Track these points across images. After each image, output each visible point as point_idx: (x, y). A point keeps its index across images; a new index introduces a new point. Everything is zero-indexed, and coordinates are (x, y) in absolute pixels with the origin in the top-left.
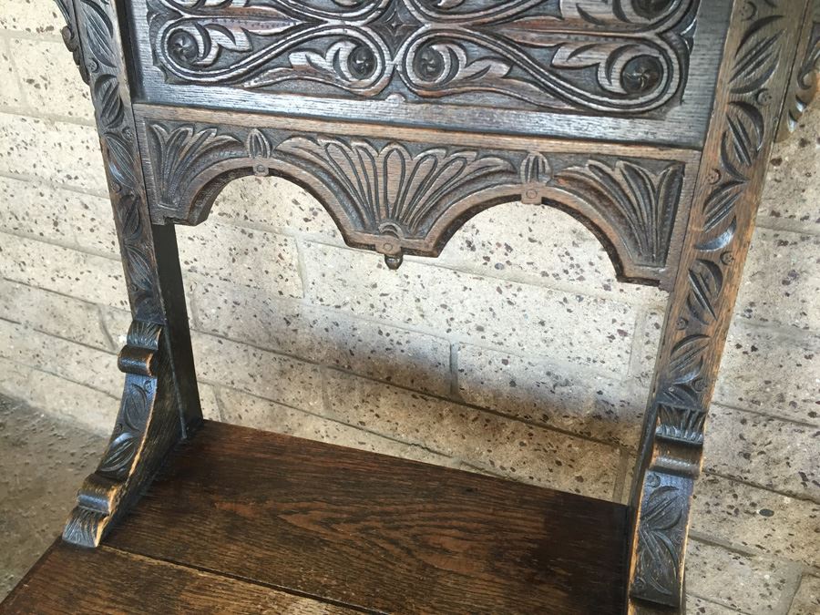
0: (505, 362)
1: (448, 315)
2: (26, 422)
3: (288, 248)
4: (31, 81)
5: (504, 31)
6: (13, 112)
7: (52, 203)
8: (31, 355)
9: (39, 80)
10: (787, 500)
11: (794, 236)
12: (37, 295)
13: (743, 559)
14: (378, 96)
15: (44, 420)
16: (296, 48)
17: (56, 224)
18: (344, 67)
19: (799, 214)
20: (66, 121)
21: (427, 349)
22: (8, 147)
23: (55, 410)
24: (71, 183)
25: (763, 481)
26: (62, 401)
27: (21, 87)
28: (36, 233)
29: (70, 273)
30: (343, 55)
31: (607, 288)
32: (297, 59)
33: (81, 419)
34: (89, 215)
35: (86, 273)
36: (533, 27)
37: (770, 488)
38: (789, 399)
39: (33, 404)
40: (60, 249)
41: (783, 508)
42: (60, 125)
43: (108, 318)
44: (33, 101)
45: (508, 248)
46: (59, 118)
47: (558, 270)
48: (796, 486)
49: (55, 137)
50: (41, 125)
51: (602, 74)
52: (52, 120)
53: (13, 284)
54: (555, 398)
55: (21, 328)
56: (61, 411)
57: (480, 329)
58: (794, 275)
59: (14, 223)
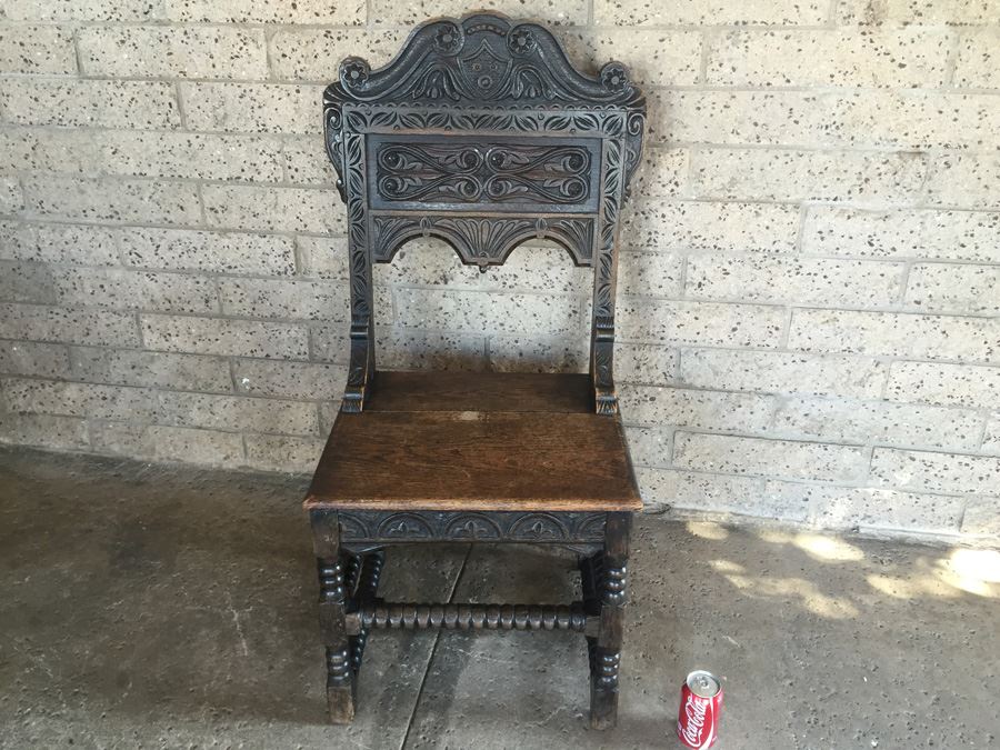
0: (517, 342)
1: (484, 319)
2: (137, 471)
3: (386, 294)
4: (212, 209)
5: (525, 175)
6: (192, 228)
7: (205, 288)
8: (147, 413)
9: (217, 208)
10: (660, 389)
11: (639, 254)
12: (173, 359)
13: (647, 431)
14: (476, 202)
15: (151, 468)
16: (442, 184)
17: (207, 301)
18: (462, 190)
19: (640, 244)
20: (235, 231)
21: (470, 343)
22: (180, 252)
23: (162, 459)
24: (230, 271)
25: (648, 381)
26: (171, 449)
27: (203, 212)
28: (187, 310)
29: (210, 337)
30: (462, 186)
31: (565, 290)
32: (442, 188)
33: (188, 460)
34: (239, 291)
35: (227, 334)
36: (536, 174)
37: (652, 384)
38: (651, 332)
39: (138, 458)
40: (206, 320)
41: (659, 394)
42: (232, 235)
43: (236, 366)
44: (211, 221)
45: (515, 276)
46: (230, 231)
47: (541, 284)
48: (662, 380)
49: (226, 241)
50: (216, 236)
51: (562, 189)
52: (224, 232)
53: (152, 354)
54: (544, 357)
55: (146, 391)
56: (168, 458)
57: (502, 325)
58: (642, 270)
59: (168, 305)
